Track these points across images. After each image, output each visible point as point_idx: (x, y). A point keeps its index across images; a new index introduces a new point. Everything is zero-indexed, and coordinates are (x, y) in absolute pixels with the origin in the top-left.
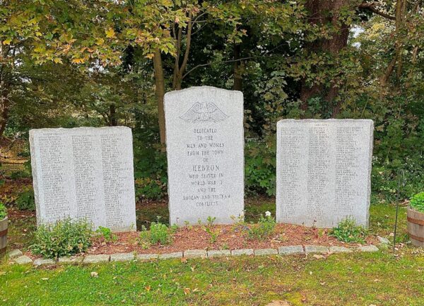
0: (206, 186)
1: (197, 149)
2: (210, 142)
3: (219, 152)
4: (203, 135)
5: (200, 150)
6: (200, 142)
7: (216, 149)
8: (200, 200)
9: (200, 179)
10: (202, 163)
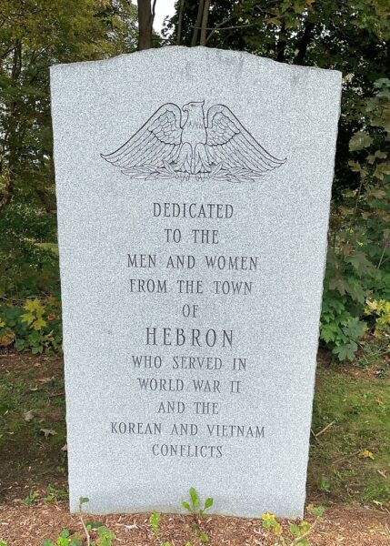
0: (189, 396)
1: (162, 273)
2: (210, 250)
3: (237, 288)
4: (186, 225)
5: (171, 276)
6: (174, 250)
7: (228, 274)
8: (165, 437)
9: (168, 372)
10: (175, 320)
